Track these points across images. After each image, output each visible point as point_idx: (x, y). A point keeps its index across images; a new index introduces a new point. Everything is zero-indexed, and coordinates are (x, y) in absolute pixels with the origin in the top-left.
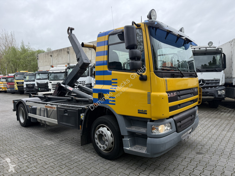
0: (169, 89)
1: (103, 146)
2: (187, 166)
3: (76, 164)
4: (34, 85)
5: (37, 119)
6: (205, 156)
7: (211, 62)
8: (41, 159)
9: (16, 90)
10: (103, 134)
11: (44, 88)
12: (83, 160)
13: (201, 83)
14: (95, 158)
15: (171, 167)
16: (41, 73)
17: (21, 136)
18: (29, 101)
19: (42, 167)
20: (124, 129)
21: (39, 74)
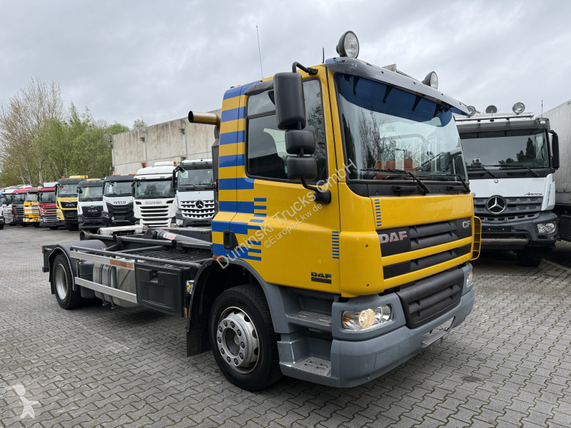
0: (386, 224)
1: (236, 357)
2: (433, 409)
3: (170, 400)
4: (100, 208)
5: (93, 291)
6: (483, 388)
7: (522, 152)
8: (93, 387)
9: (60, 221)
10: (235, 330)
11: (124, 217)
12: (189, 390)
13: (495, 205)
14: (219, 384)
15: (394, 412)
16: (118, 182)
17: (56, 331)
18: (77, 249)
19: (92, 405)
20: (282, 318)
21: (113, 182)
